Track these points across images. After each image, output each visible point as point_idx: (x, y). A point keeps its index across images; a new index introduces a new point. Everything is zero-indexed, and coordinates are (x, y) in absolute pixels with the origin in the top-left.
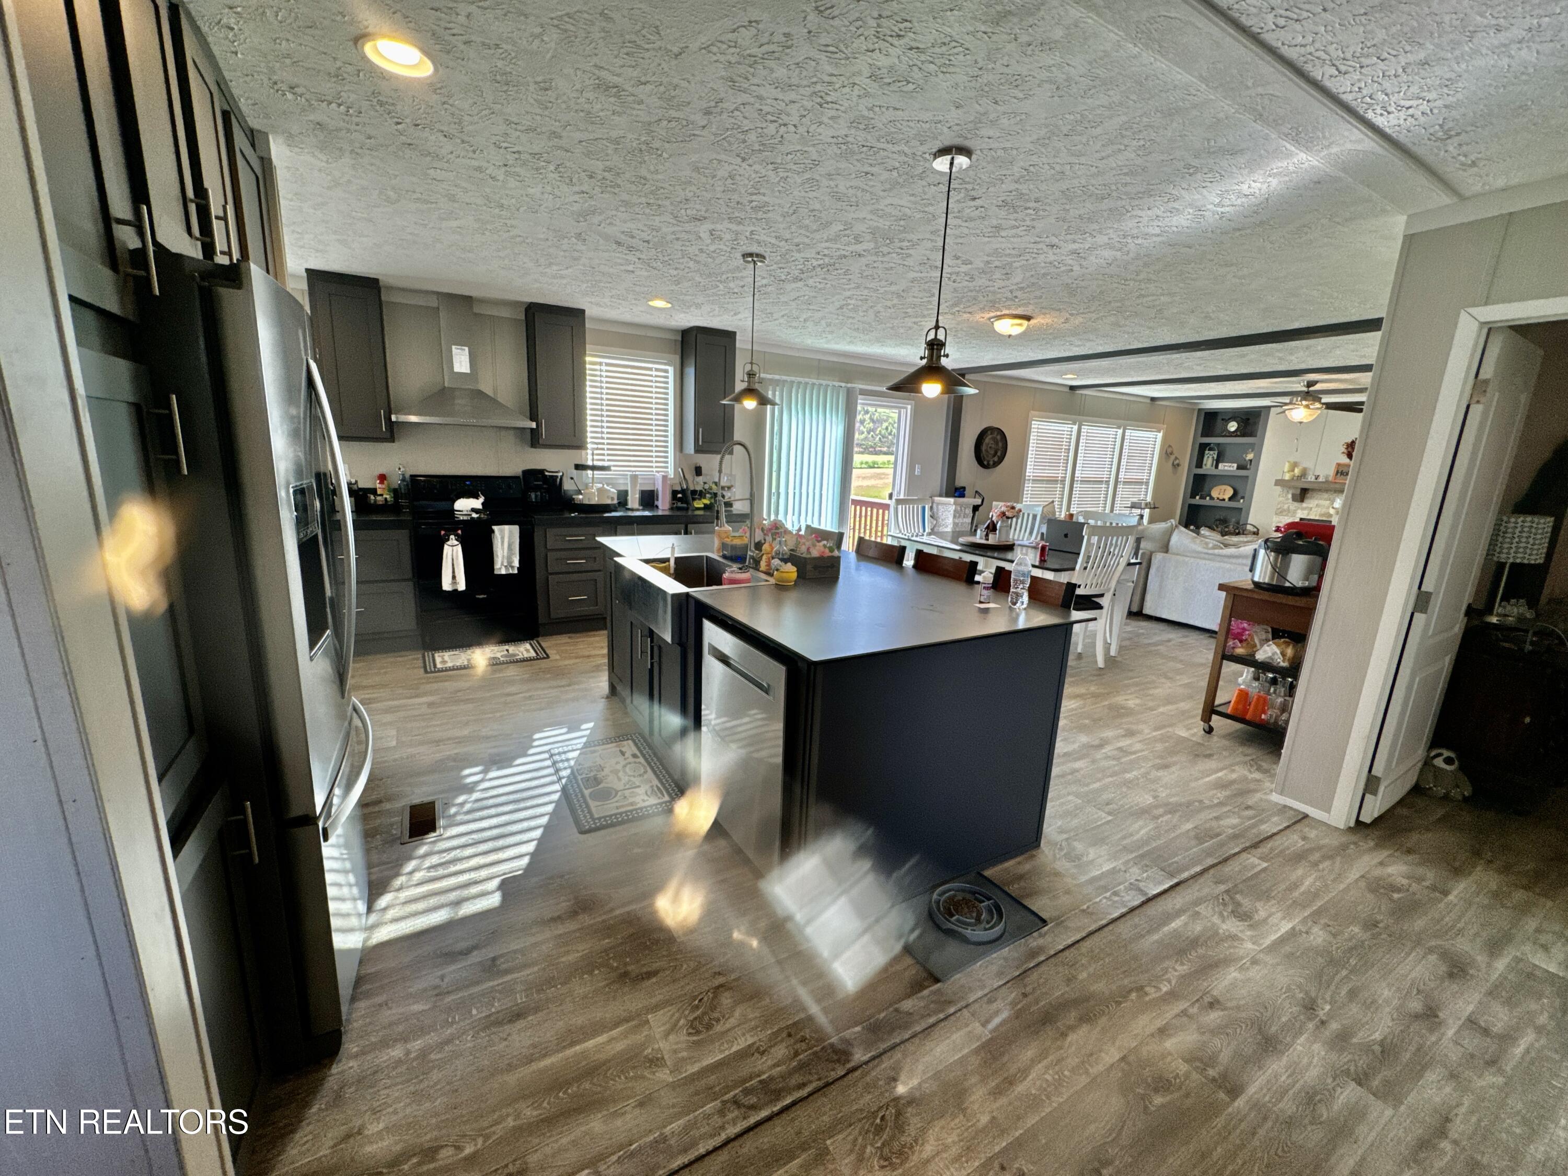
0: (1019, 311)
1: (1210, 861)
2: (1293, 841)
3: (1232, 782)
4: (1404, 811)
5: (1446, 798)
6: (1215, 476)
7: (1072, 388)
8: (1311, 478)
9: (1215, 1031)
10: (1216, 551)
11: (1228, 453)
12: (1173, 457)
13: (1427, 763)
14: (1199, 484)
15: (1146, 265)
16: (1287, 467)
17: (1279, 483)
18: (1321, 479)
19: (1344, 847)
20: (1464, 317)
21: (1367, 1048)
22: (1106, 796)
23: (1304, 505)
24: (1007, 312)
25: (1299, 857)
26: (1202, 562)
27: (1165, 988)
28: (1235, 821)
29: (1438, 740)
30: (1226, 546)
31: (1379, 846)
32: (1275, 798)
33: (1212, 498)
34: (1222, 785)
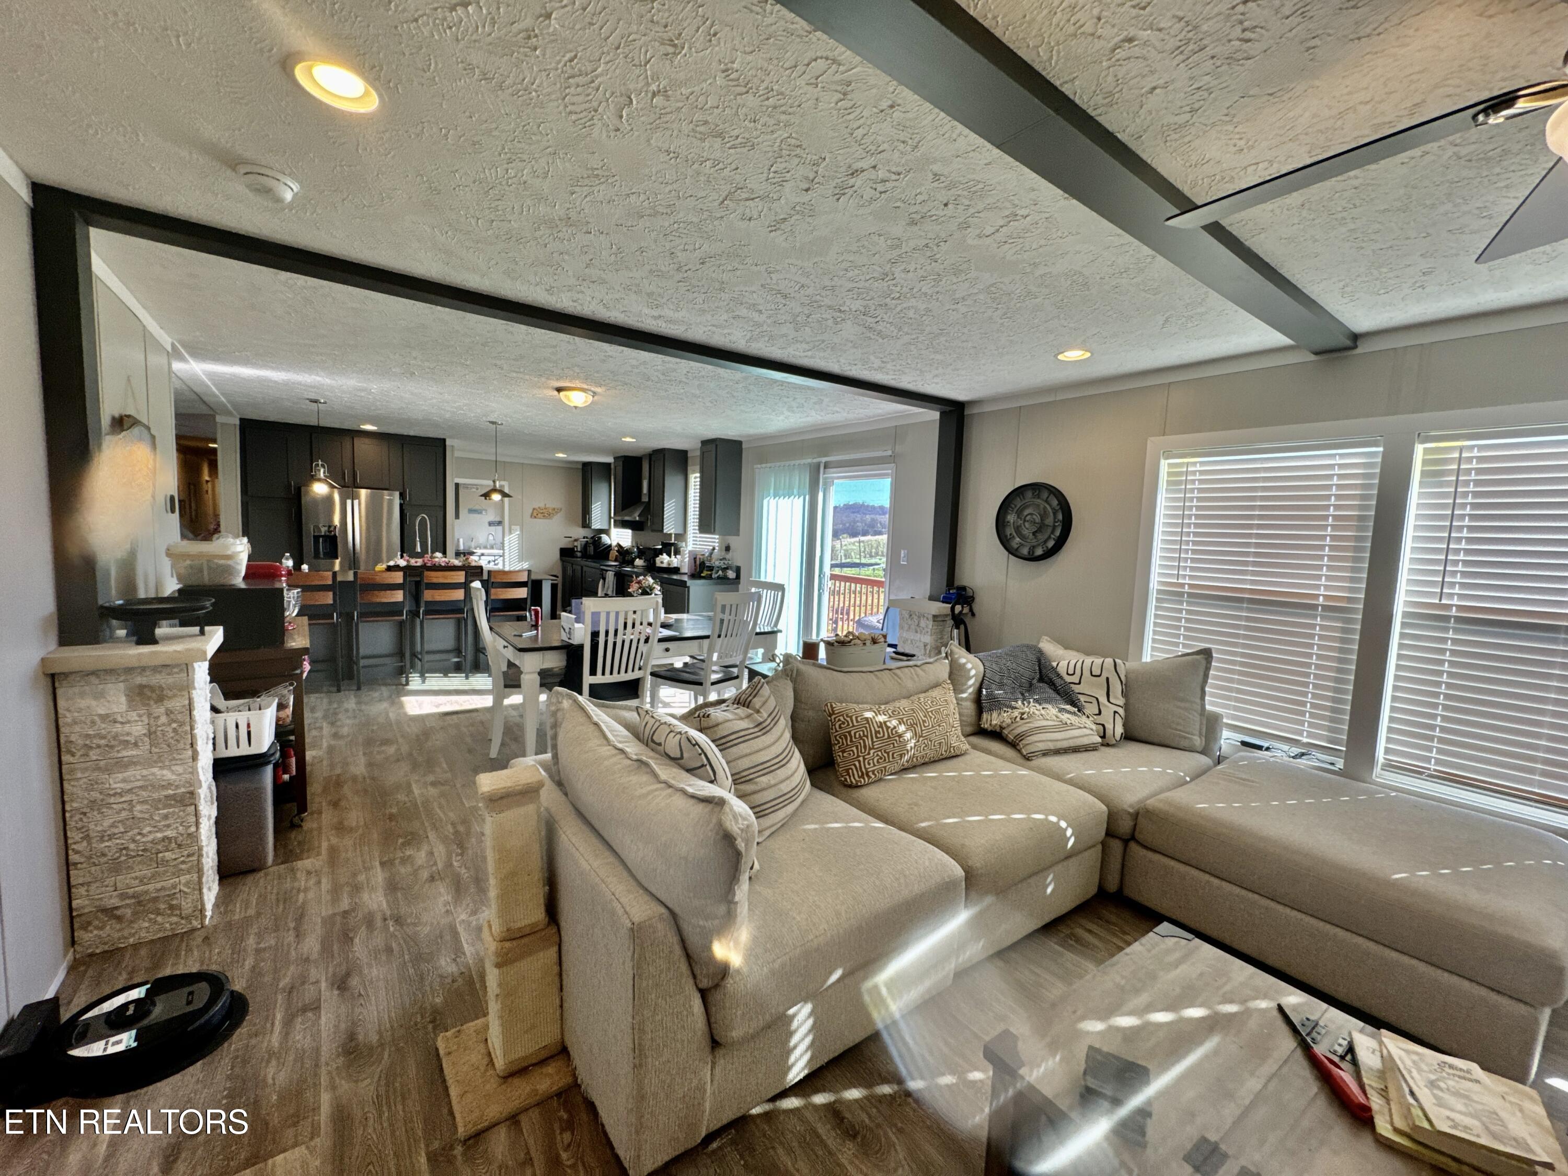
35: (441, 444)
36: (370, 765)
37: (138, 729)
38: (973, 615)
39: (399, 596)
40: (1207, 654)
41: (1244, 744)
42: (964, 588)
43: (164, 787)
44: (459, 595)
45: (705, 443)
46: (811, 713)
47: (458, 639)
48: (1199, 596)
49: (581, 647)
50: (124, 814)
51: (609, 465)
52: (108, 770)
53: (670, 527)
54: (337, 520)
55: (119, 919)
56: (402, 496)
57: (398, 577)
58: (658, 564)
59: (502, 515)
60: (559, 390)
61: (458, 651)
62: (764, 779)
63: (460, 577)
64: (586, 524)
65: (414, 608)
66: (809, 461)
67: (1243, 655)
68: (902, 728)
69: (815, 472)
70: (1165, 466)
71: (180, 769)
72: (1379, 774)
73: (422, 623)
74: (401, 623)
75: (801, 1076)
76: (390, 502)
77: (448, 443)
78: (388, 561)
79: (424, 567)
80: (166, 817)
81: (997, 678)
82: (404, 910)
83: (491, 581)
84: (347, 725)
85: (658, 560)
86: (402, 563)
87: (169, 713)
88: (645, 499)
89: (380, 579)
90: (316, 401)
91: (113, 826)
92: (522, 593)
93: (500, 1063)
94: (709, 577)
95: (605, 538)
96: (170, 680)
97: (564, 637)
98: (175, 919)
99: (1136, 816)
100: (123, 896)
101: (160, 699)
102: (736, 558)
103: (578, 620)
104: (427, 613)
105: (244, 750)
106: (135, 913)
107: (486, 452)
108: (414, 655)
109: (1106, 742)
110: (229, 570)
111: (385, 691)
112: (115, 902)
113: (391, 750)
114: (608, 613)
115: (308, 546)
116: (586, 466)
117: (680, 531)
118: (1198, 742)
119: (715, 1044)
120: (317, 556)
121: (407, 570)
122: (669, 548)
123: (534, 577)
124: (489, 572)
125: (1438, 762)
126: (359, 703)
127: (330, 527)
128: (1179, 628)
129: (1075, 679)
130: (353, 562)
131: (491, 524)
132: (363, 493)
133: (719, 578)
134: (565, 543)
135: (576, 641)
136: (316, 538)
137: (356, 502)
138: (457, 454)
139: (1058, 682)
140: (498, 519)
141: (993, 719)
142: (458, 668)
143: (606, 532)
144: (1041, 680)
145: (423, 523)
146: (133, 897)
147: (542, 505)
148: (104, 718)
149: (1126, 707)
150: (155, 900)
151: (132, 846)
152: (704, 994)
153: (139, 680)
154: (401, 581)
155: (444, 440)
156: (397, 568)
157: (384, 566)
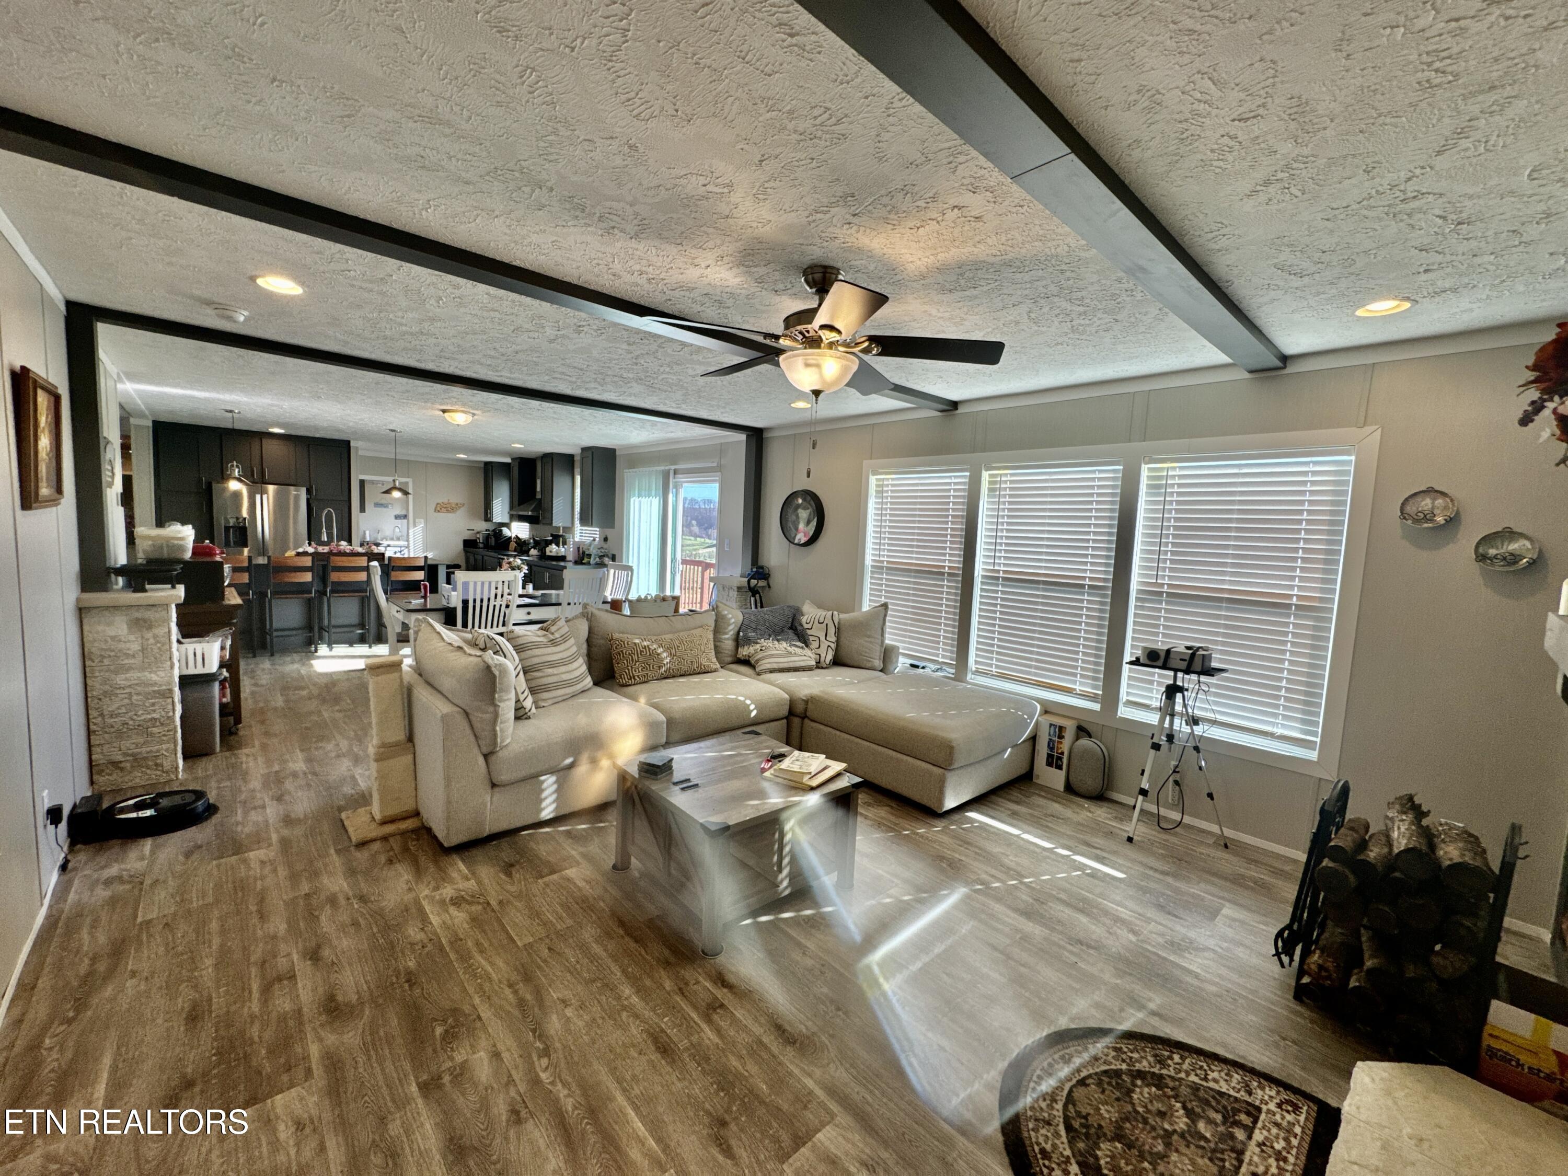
35: (347, 444)
36: (287, 701)
37: (135, 647)
38: (769, 587)
39: (308, 577)
40: (885, 606)
41: (912, 666)
42: (762, 568)
43: (152, 685)
44: (363, 576)
45: (585, 450)
46: (602, 642)
47: (362, 615)
48: (894, 569)
49: (455, 609)
50: (126, 701)
51: (508, 465)
52: (116, 672)
53: (559, 520)
54: (245, 513)
55: (122, 769)
56: (309, 491)
57: (308, 561)
58: (548, 553)
59: (407, 510)
60: (444, 411)
61: (362, 625)
62: (550, 671)
63: (363, 562)
64: (488, 518)
65: (321, 588)
66: (662, 468)
67: (913, 607)
68: (660, 650)
69: (666, 476)
70: (873, 480)
71: (162, 674)
72: (970, 677)
73: (329, 600)
74: (309, 601)
75: (551, 816)
76: (297, 498)
77: (352, 444)
78: (296, 547)
79: (331, 553)
80: (153, 705)
81: (753, 625)
82: (318, 769)
83: (389, 566)
84: (265, 679)
85: (548, 549)
86: (311, 550)
87: (155, 637)
88: (539, 496)
89: (290, 563)
90: (231, 411)
91: (119, 708)
92: (420, 575)
93: (378, 817)
94: (589, 563)
95: (506, 531)
96: (157, 616)
97: (444, 603)
98: (159, 773)
99: (806, 702)
100: (125, 754)
101: (150, 627)
102: (611, 547)
103: (454, 589)
104: (332, 591)
105: (200, 670)
106: (132, 767)
107: (388, 452)
108: (321, 629)
109: (819, 666)
110: (182, 548)
111: (296, 657)
112: (120, 758)
113: (304, 693)
114: (475, 583)
115: (219, 533)
116: (487, 464)
117: (569, 525)
118: (878, 663)
119: (494, 785)
120: (227, 544)
121: (315, 555)
122: (557, 539)
123: (429, 562)
124: (390, 558)
125: (997, 667)
126: (273, 664)
127: (237, 519)
128: (881, 591)
129: (809, 626)
130: (262, 549)
131: (397, 517)
132: (271, 488)
133: (597, 564)
134: (467, 535)
135: (452, 605)
136: (227, 529)
137: (265, 497)
138: (360, 453)
139: (799, 628)
140: (404, 513)
141: (744, 652)
142: (362, 640)
143: (507, 525)
144: (791, 628)
145: (329, 515)
146: (132, 755)
147: (446, 501)
148: (113, 638)
149: (838, 641)
150: (145, 758)
151: (131, 722)
152: (486, 756)
153: (138, 615)
154: (309, 564)
155: (349, 442)
156: (305, 554)
157: (293, 553)
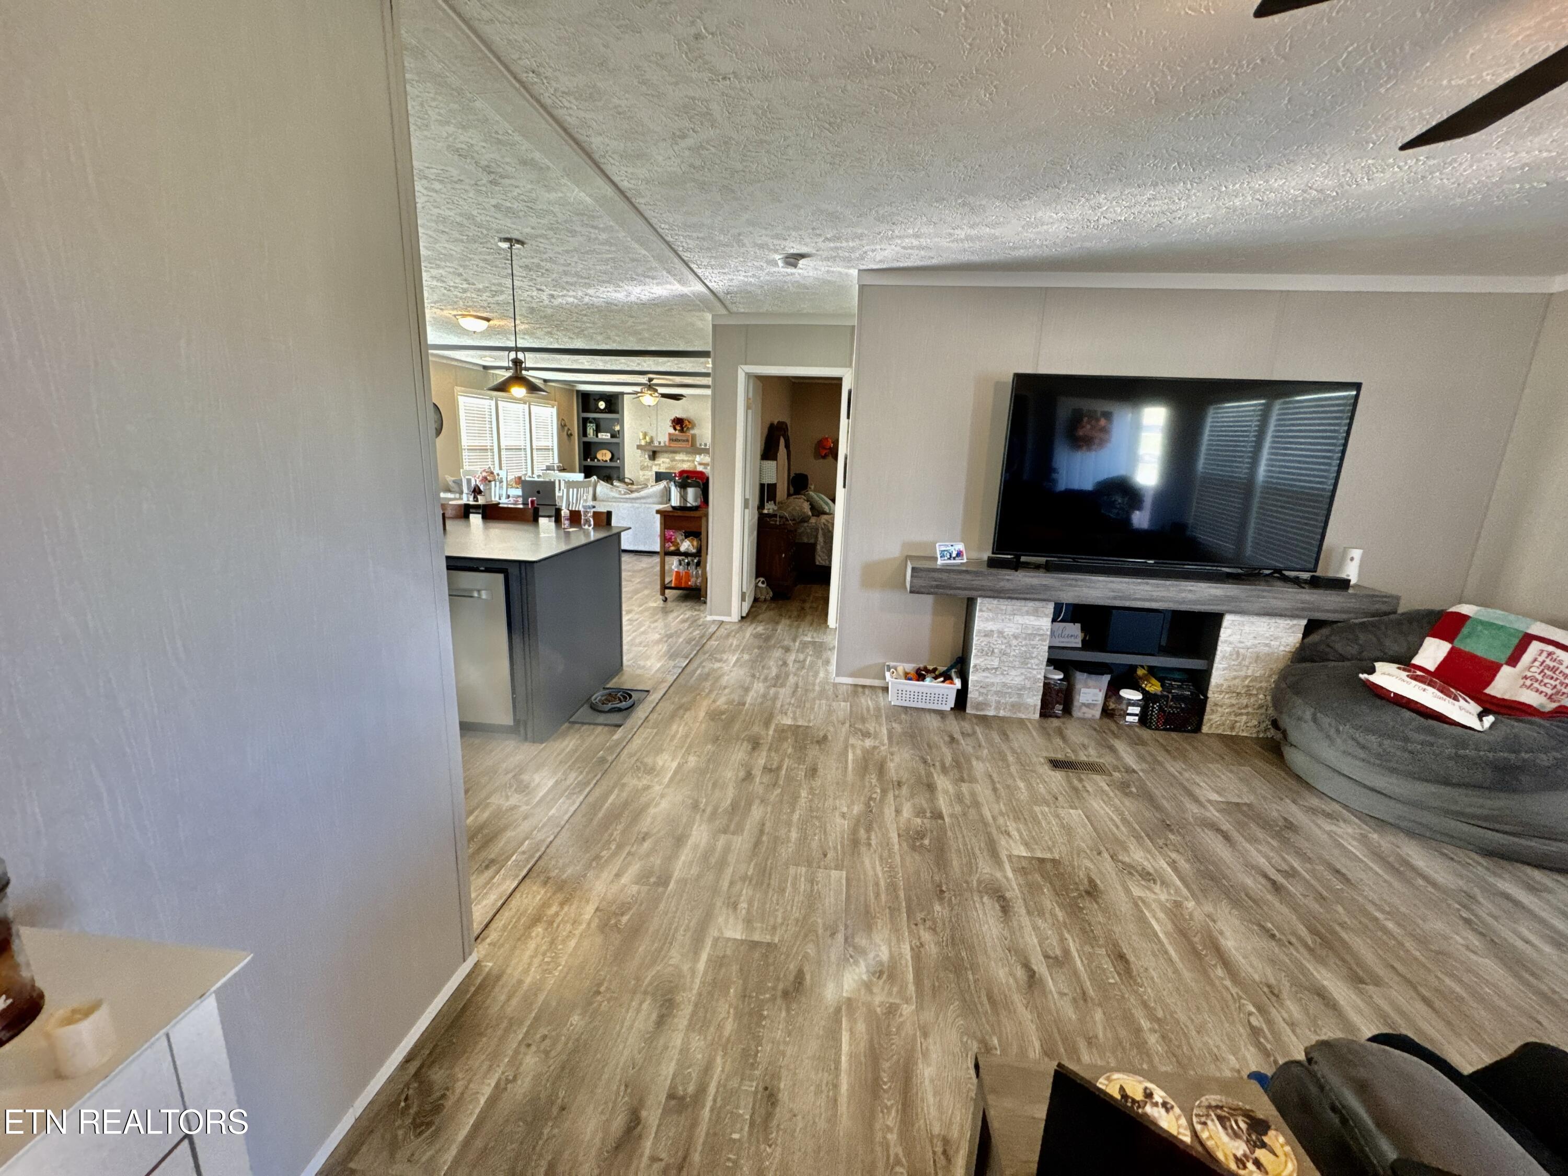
0: (485, 315)
1: (698, 648)
2: (722, 631)
3: (688, 619)
4: (753, 609)
5: (765, 600)
6: (595, 443)
7: (485, 367)
8: (656, 444)
9: (730, 693)
10: (627, 496)
11: (602, 424)
12: (566, 429)
13: (756, 586)
14: (588, 450)
15: (589, 308)
16: (641, 437)
17: (639, 447)
18: (662, 444)
19: (741, 627)
20: (740, 371)
21: (773, 678)
22: (637, 641)
23: (656, 462)
24: (472, 313)
25: (728, 636)
26: (621, 504)
27: (707, 691)
28: (698, 632)
29: (757, 576)
30: (632, 492)
31: (752, 623)
32: (709, 618)
33: (598, 460)
34: (684, 621)
